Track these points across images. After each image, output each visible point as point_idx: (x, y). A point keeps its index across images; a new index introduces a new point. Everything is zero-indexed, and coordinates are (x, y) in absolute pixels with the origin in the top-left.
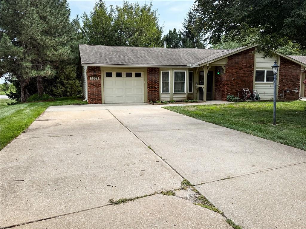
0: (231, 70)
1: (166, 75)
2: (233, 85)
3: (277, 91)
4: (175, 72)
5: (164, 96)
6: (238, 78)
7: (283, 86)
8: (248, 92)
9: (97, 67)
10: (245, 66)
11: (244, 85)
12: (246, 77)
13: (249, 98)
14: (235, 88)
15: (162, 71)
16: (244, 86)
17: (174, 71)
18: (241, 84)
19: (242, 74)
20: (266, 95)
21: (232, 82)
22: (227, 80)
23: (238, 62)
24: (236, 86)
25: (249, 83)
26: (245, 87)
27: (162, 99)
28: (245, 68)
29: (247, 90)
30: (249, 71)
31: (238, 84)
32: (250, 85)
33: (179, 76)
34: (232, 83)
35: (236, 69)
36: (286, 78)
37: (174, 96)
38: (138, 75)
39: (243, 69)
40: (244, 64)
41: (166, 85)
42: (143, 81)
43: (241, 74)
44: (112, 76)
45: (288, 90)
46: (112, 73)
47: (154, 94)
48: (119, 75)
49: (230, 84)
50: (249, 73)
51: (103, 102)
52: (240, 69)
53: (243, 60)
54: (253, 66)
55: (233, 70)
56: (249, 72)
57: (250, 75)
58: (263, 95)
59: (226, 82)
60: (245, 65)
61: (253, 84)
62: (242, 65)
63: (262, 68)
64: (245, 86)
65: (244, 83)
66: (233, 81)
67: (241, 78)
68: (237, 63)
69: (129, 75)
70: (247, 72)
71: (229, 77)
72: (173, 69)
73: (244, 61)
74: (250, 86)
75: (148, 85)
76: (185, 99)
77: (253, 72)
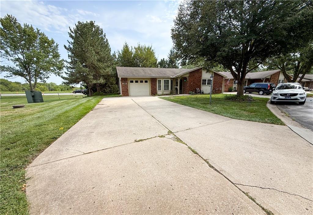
0: (191, 79)
1: (160, 81)
2: (192, 87)
3: (212, 89)
4: (164, 80)
5: (159, 92)
6: (194, 83)
7: (215, 86)
8: (198, 90)
9: (126, 78)
11: (197, 86)
12: (198, 82)
13: (199, 93)
15: (158, 80)
18: (195, 86)
20: (207, 91)
21: (191, 85)
23: (194, 75)
25: (199, 85)
33: (166, 82)
35: (193, 78)
36: (216, 83)
37: (164, 92)
38: (146, 82)
39: (196, 79)
41: (160, 86)
42: (148, 85)
43: (195, 81)
44: (133, 82)
45: (217, 89)
47: (154, 91)
48: (137, 82)
50: (199, 80)
51: (129, 95)
53: (196, 74)
54: (201, 77)
57: (200, 82)
58: (205, 91)
59: (189, 85)
61: (201, 86)
62: (196, 77)
63: (205, 78)
69: (141, 82)
71: (190, 82)
72: (163, 78)
74: (199, 87)
75: (151, 87)
76: (169, 93)
77: (201, 80)
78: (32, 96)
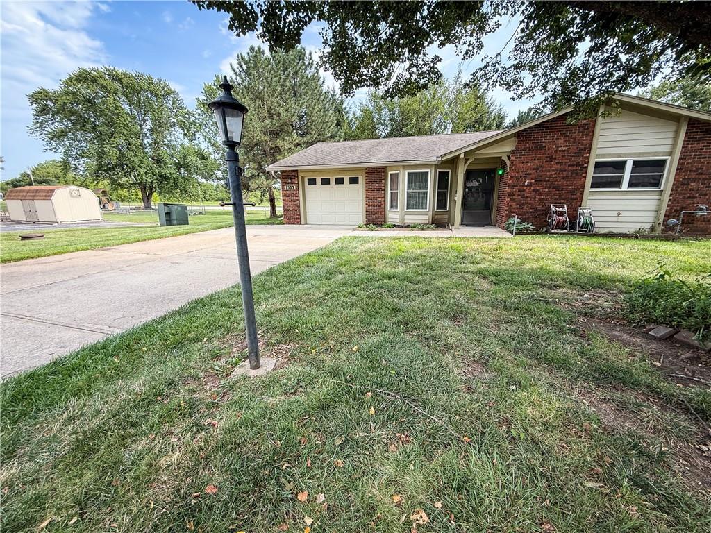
0: (523, 163)
1: (394, 178)
2: (527, 197)
3: (663, 212)
4: (409, 173)
5: (393, 217)
6: (541, 181)
7: (689, 197)
8: (561, 214)
9: (293, 171)
10: (562, 153)
11: (558, 197)
12: (563, 178)
14: (530, 204)
15: (389, 173)
16: (556, 199)
17: (407, 171)
18: (547, 194)
19: (553, 170)
20: (620, 219)
21: (524, 190)
22: (511, 187)
23: (544, 144)
24: (535, 198)
25: (572, 192)
26: (558, 201)
27: (390, 220)
28: (563, 156)
29: (563, 207)
30: (575, 163)
31: (541, 194)
32: (575, 197)
33: (417, 179)
34: (523, 193)
35: (538, 159)
36: (704, 176)
37: (406, 217)
38: (354, 181)
39: (557, 161)
40: (560, 149)
41: (394, 196)
42: (361, 190)
43: (549, 171)
44: (315, 184)
45: (701, 209)
46: (315, 179)
47: (376, 211)
48: (326, 181)
49: (519, 195)
50: (575, 168)
51: (303, 222)
52: (548, 159)
53: (557, 139)
54: (590, 150)
55: (528, 162)
56: (573, 165)
57: (577, 174)
58: (615, 219)
59: (509, 191)
60: (564, 151)
61: (582, 194)
62: (556, 151)
63: (619, 155)
64: (560, 199)
65: (557, 192)
66: (525, 188)
67: (548, 181)
68: (541, 148)
69: (340, 181)
70: (569, 166)
71: (518, 179)
72: (404, 167)
73: (561, 141)
74: (572, 199)
75: (366, 197)
76: (427, 221)
77: (586, 165)
78: (166, 214)
